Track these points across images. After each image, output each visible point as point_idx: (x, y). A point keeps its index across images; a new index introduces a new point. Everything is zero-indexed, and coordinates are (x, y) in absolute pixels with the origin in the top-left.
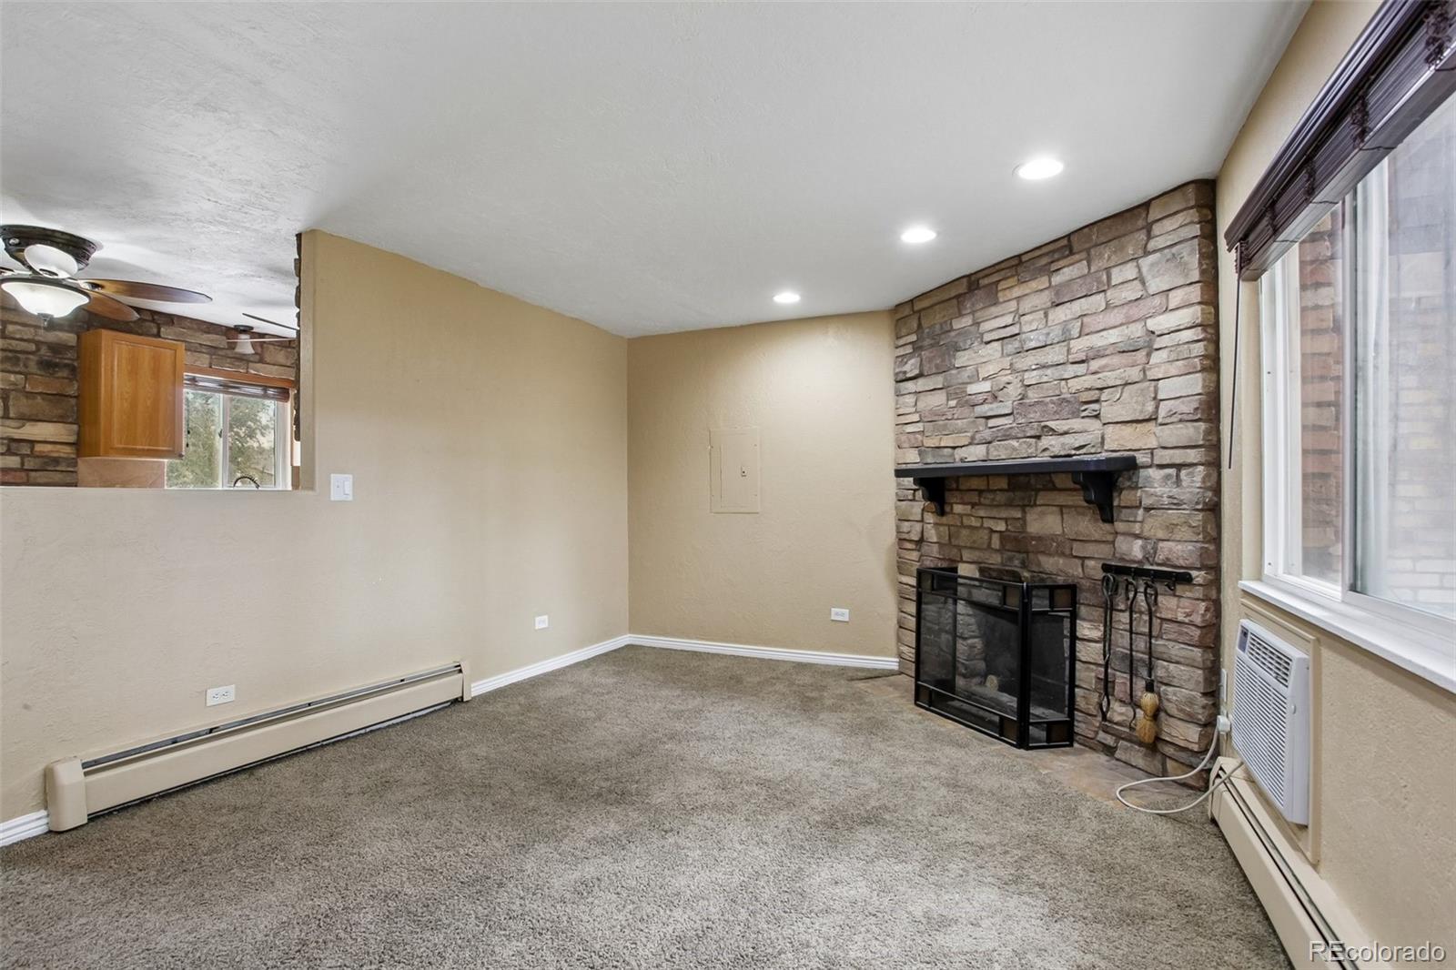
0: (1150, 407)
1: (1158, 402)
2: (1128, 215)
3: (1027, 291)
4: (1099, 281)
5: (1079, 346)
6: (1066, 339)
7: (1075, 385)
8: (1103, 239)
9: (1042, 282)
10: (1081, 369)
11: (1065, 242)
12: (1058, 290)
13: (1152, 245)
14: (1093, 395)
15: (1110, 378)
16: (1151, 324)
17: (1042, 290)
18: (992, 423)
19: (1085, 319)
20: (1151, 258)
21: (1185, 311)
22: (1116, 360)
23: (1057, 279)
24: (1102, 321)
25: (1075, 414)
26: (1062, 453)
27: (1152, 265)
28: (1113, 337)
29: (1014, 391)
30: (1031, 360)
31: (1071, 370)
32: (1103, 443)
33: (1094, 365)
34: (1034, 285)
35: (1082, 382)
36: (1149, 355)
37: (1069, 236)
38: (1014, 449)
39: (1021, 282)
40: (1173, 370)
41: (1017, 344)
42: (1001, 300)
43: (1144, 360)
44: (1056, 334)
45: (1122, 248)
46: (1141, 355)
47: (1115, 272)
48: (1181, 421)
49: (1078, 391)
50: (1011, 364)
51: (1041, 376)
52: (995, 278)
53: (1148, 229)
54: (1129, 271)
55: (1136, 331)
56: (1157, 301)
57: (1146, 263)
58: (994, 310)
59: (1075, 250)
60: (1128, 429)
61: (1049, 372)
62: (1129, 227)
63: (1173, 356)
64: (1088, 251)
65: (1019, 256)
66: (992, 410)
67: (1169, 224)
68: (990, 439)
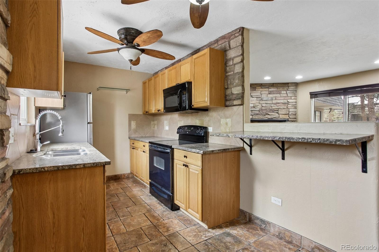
0: (288, 112)
1: (289, 112)
2: (285, 84)
3: (263, 90)
4: (279, 92)
5: (274, 101)
6: (272, 100)
7: (273, 107)
8: (280, 86)
9: (267, 89)
10: (275, 105)
11: (272, 84)
12: (271, 91)
13: (289, 89)
14: (277, 109)
15: (282, 107)
16: (288, 101)
17: (266, 91)
18: (253, 112)
19: (276, 97)
20: (289, 91)
21: (295, 100)
22: (282, 105)
23: (270, 90)
24: (279, 98)
25: (273, 112)
26: (271, 118)
27: (289, 92)
28: (282, 101)
29: (260, 107)
30: (264, 102)
31: (273, 105)
32: (279, 117)
33: (277, 105)
34: (265, 90)
35: (275, 107)
36: (288, 105)
37: (273, 84)
38: (260, 117)
39: (261, 88)
40: (292, 108)
41: (260, 99)
42: (256, 90)
43: (287, 105)
44: (270, 99)
45: (284, 88)
46: (286, 105)
47: (282, 92)
48: (293, 115)
49: (274, 109)
50: (259, 102)
51: (266, 105)
52: (255, 86)
53: (288, 87)
54: (285, 92)
55: (286, 101)
56: (289, 97)
57: (288, 92)
58: (255, 92)
59: (274, 86)
60: (283, 115)
61: (268, 105)
62: (285, 86)
63: (292, 106)
64: (277, 87)
65: (262, 84)
66: (254, 110)
67: (292, 87)
68: (253, 115)
